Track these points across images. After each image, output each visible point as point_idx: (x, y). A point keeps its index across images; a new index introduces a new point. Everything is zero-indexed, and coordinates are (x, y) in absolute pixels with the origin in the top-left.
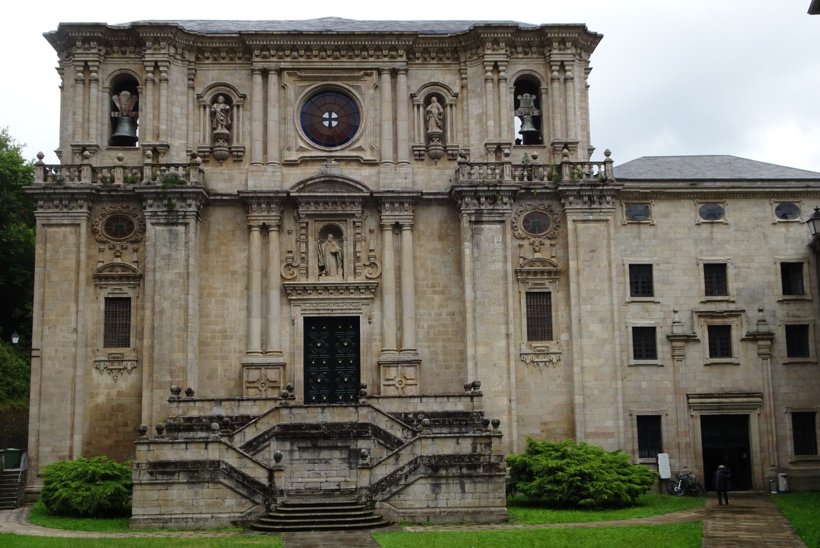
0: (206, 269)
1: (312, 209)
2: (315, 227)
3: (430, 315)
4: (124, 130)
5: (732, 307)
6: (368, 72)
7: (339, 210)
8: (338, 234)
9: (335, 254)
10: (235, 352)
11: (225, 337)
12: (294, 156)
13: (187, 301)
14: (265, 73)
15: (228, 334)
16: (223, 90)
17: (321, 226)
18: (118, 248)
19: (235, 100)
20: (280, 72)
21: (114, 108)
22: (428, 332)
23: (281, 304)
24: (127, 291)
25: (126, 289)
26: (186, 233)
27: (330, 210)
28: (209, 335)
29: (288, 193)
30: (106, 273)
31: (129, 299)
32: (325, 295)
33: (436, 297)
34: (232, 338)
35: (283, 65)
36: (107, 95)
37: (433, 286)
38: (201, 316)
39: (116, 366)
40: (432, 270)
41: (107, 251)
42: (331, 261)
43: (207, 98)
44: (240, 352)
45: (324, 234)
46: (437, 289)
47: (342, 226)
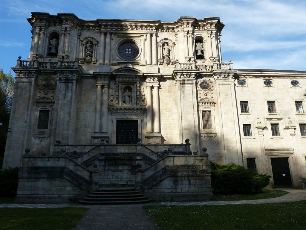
0: (80, 101)
1: (121, 80)
2: (122, 86)
3: (165, 120)
4: (53, 51)
5: (279, 117)
6: (142, 35)
7: (131, 80)
8: (130, 89)
9: (129, 96)
10: (90, 132)
11: (86, 127)
12: (115, 62)
13: (70, 111)
14: (105, 34)
15: (87, 126)
16: (90, 39)
17: (124, 86)
18: (46, 91)
19: (94, 43)
20: (111, 34)
21: (50, 44)
22: (164, 126)
23: (108, 115)
24: (48, 108)
25: (47, 107)
26: (72, 86)
27: (127, 80)
28: (80, 126)
29: (112, 73)
30: (40, 100)
31: (49, 111)
32: (125, 111)
33: (167, 113)
34: (88, 127)
35: (112, 31)
36: (48, 39)
37: (166, 109)
38: (77, 119)
39: (42, 136)
40: (166, 103)
41: (42, 93)
42: (127, 99)
43: (84, 42)
44: (92, 133)
45: (125, 89)
46: (168, 110)
47: (132, 87)
